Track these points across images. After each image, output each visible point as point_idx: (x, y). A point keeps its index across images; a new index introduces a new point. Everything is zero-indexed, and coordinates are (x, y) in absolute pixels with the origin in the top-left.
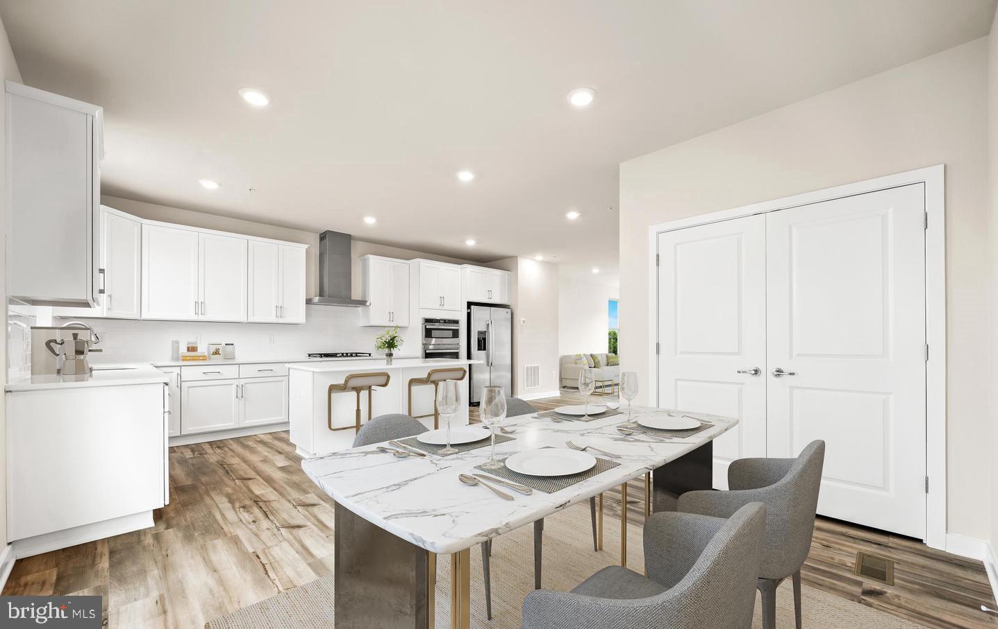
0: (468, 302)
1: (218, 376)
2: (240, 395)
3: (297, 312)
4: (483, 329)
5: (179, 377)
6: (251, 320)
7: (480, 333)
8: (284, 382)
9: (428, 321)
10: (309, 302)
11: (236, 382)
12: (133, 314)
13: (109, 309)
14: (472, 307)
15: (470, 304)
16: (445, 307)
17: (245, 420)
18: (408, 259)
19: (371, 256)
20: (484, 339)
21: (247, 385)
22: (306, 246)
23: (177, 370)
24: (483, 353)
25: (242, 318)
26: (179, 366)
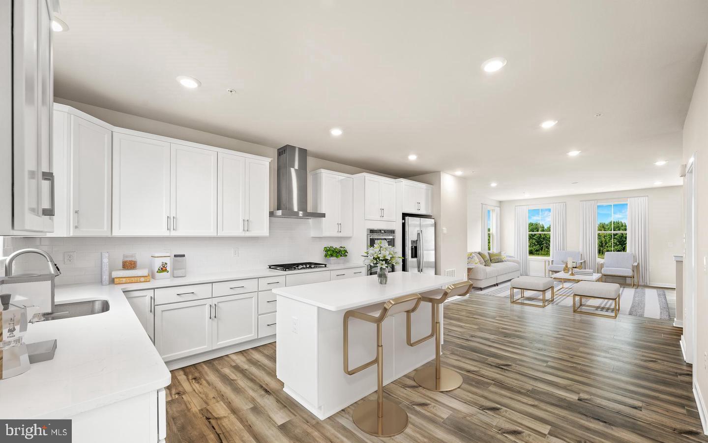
0: (403, 213)
1: (191, 297)
2: (213, 315)
3: (262, 227)
4: (415, 238)
5: (153, 301)
6: (221, 234)
7: (413, 242)
8: (253, 298)
9: (372, 231)
10: (272, 214)
11: (209, 302)
12: (104, 232)
13: (76, 227)
14: (407, 218)
15: (405, 215)
16: (384, 219)
17: (218, 342)
18: (352, 174)
19: (323, 171)
20: (416, 248)
21: (220, 305)
22: (270, 160)
23: (150, 293)
24: (415, 260)
25: (211, 233)
26: (152, 289)
